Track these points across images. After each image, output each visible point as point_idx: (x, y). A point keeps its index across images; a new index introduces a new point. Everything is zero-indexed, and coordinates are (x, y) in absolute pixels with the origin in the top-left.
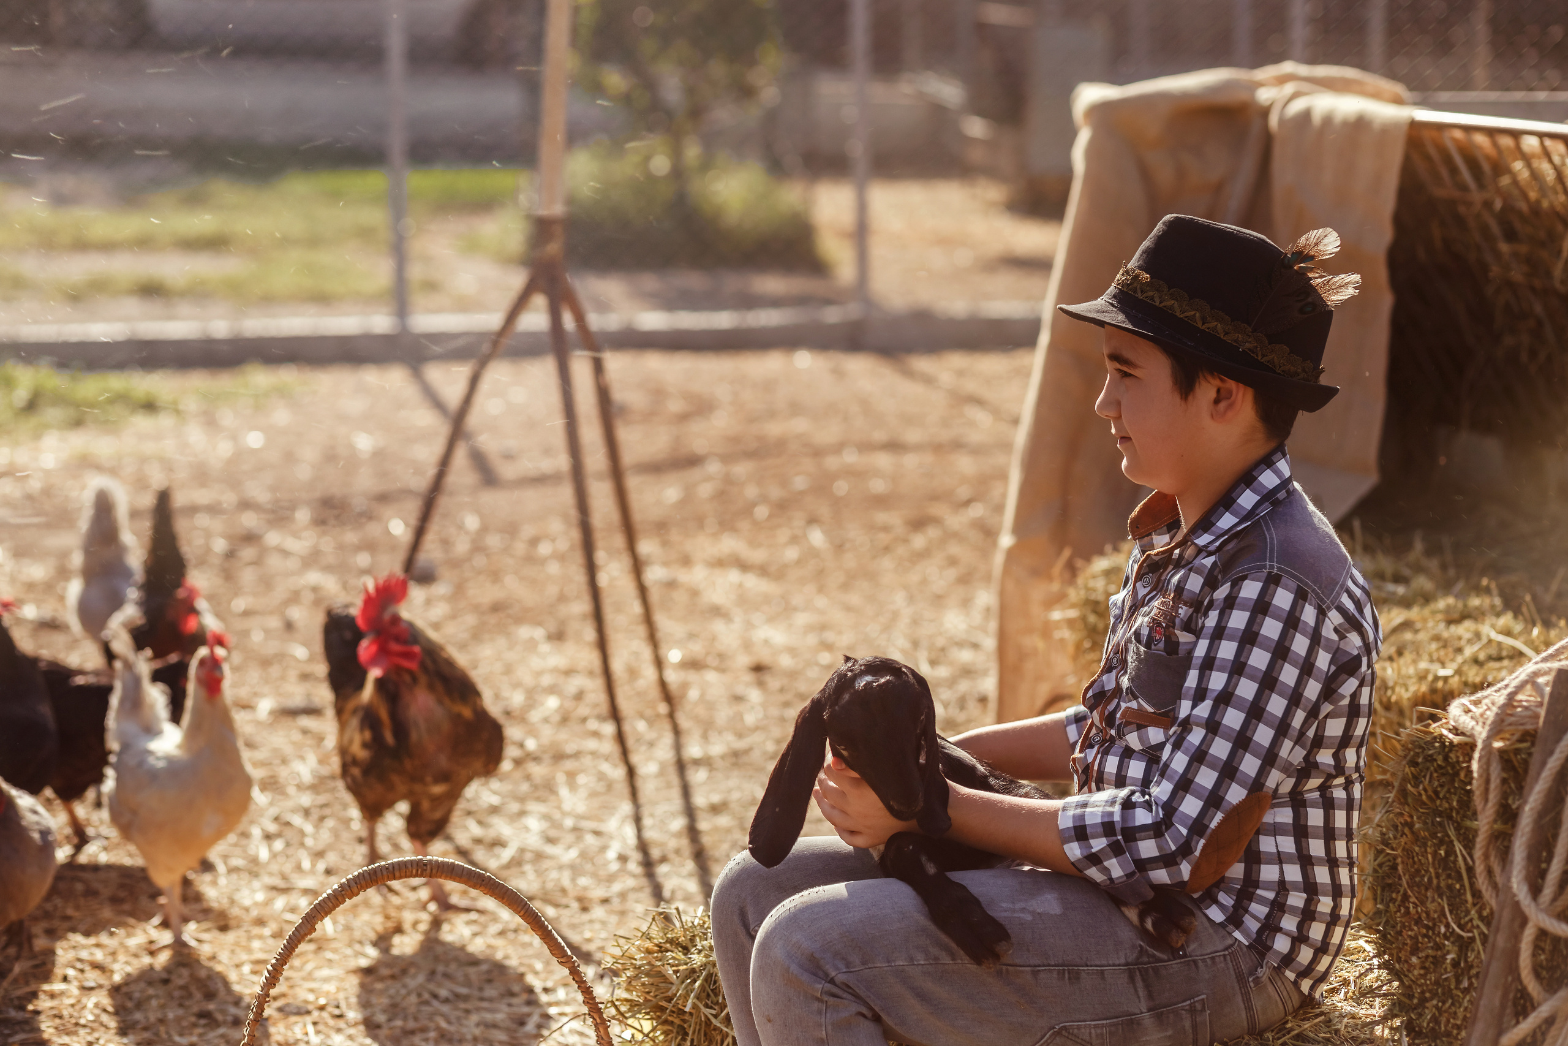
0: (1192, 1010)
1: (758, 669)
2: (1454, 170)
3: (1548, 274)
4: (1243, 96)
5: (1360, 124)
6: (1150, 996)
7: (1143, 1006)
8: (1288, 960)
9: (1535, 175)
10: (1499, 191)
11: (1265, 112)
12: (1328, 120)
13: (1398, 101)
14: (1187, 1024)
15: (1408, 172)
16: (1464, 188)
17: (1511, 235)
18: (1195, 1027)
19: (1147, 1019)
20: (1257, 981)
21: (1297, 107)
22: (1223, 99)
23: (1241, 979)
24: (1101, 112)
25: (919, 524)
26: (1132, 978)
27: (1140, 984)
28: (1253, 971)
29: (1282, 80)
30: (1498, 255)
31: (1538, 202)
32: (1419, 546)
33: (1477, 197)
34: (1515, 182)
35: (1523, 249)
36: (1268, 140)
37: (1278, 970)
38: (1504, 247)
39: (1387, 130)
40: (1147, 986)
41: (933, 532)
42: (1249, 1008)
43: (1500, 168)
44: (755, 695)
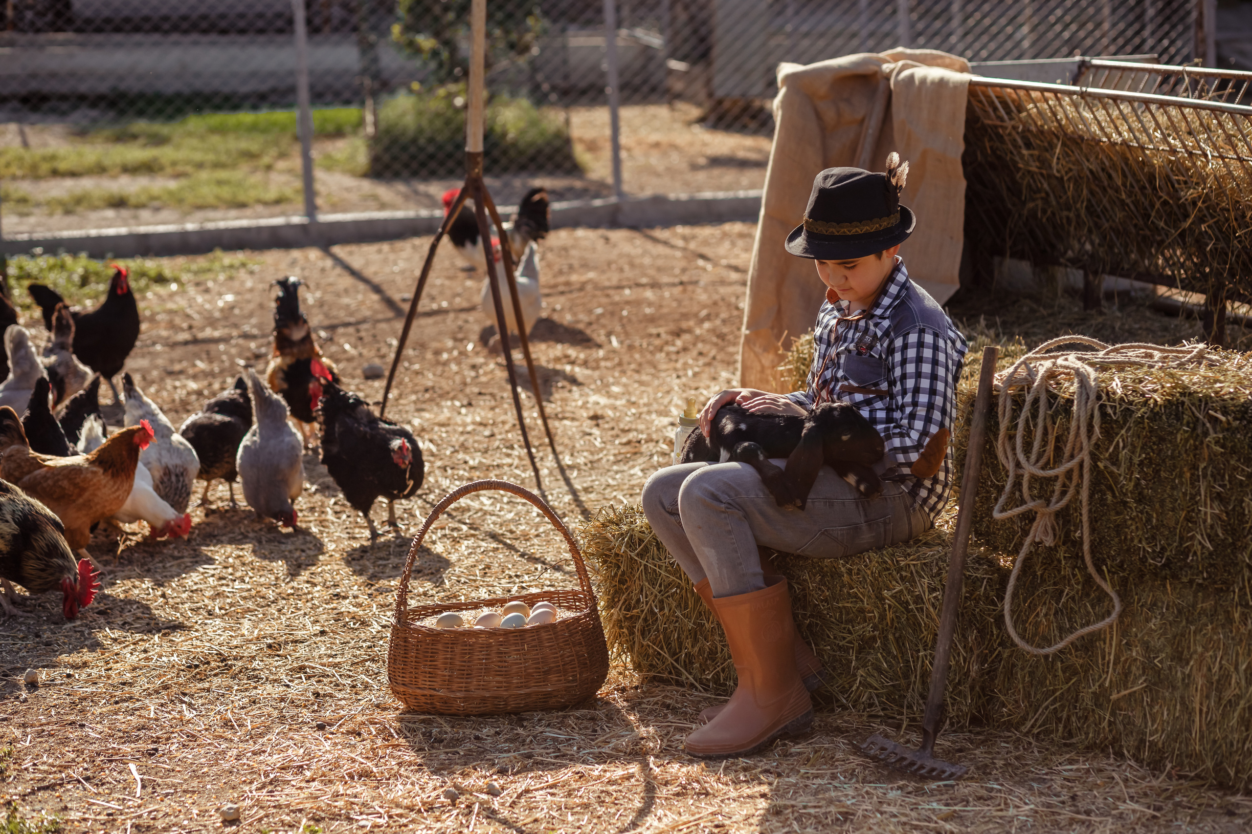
0: (885, 523)
1: (595, 418)
2: (995, 109)
3: (1050, 167)
4: (873, 68)
5: (942, 83)
6: (866, 515)
7: (862, 520)
8: (925, 501)
9: (1040, 113)
10: (1020, 120)
11: (887, 78)
12: (923, 81)
13: (963, 69)
14: (882, 530)
15: (970, 109)
16: (1002, 119)
17: (1029, 145)
18: (885, 531)
19: (864, 526)
20: (914, 510)
21: (906, 73)
22: (861, 71)
23: (907, 509)
24: (791, 79)
25: (678, 334)
26: (857, 506)
27: (861, 509)
28: (912, 506)
29: (896, 58)
30: (1022, 157)
31: (1042, 126)
32: (983, 322)
33: (1009, 124)
34: (1029, 115)
35: (1036, 152)
36: (889, 95)
37: (922, 506)
38: (1025, 152)
39: (957, 86)
40: (864, 510)
41: (686, 337)
42: (910, 524)
43: (1020, 108)
44: (596, 431)
